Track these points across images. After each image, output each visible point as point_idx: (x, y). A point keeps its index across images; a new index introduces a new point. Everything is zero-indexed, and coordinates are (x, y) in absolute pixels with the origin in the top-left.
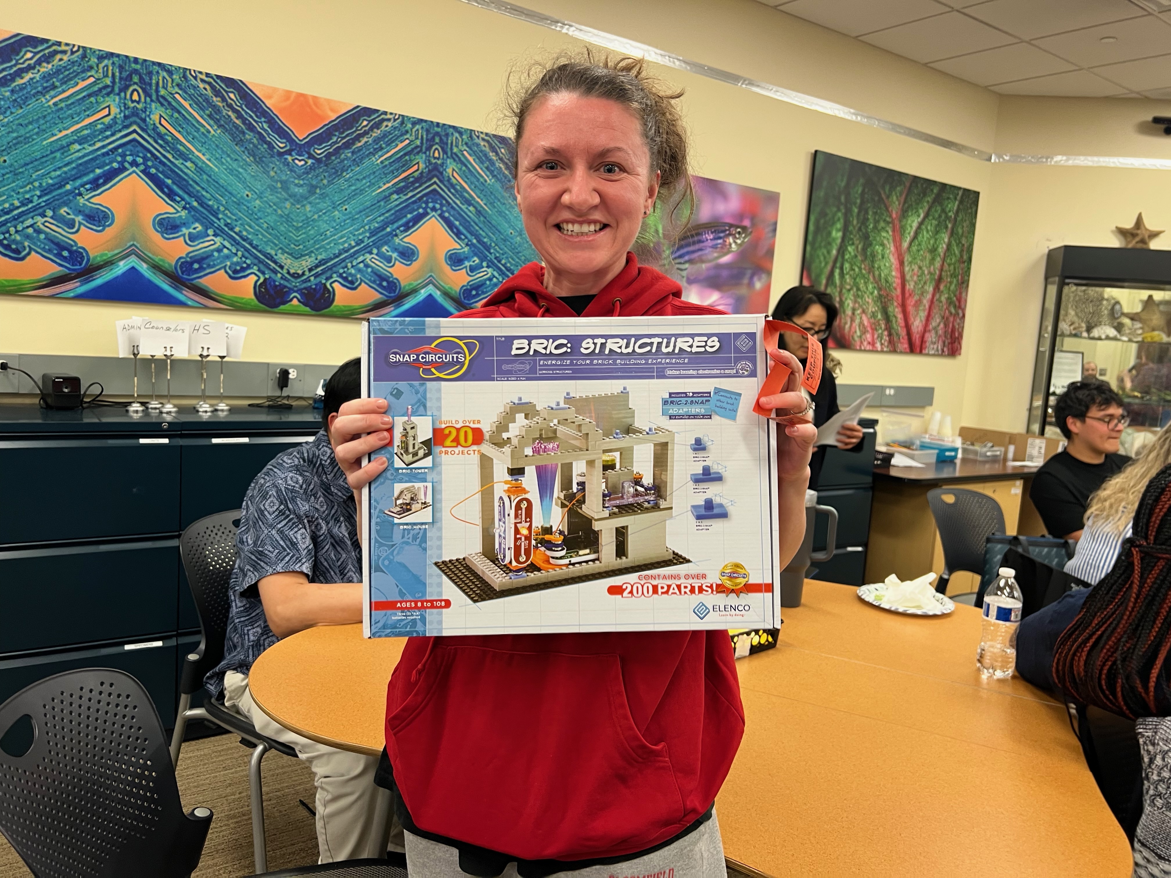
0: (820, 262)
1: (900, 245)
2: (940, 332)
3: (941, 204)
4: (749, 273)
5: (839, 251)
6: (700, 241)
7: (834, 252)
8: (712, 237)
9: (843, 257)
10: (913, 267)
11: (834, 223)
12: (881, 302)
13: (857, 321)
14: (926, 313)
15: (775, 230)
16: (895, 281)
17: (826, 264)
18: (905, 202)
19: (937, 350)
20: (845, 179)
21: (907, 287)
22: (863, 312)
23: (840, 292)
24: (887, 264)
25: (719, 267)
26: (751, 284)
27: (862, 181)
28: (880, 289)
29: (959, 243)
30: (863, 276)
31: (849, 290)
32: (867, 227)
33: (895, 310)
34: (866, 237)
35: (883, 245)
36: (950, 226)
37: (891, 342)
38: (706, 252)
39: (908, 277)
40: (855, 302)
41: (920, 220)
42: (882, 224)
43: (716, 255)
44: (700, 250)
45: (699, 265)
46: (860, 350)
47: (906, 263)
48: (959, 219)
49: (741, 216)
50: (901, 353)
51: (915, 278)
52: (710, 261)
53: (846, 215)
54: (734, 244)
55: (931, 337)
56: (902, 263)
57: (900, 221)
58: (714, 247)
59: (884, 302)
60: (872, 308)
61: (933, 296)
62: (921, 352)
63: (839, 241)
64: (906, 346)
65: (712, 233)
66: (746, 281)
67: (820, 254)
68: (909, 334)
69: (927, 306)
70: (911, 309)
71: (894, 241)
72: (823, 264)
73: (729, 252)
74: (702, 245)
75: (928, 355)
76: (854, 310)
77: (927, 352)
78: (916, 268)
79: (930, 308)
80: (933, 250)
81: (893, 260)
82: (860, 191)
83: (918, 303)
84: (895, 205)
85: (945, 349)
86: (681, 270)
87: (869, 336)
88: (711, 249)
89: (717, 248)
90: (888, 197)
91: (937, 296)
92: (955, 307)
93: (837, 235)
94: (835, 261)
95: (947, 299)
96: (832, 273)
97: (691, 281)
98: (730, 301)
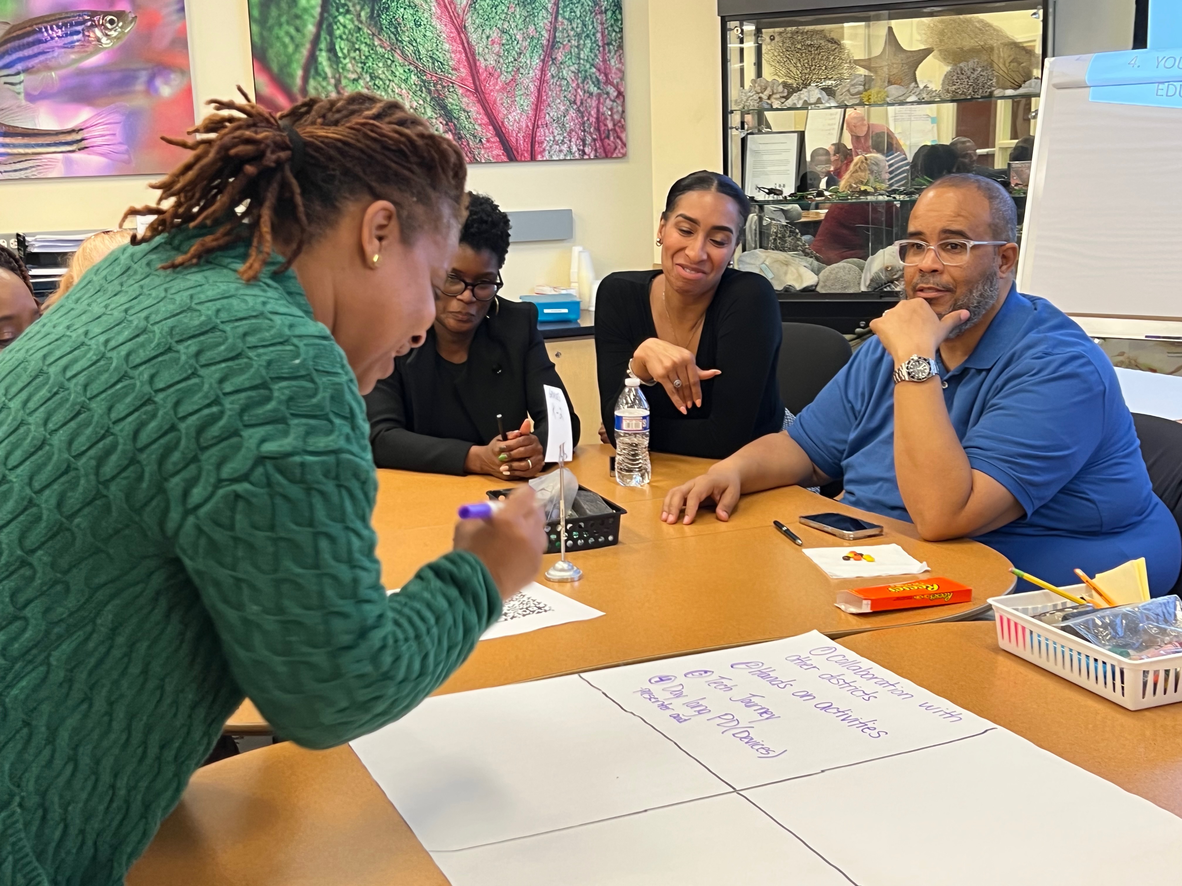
0: (285, 46)
2: (570, 125)
5: (319, 25)
6: (40, 42)
7: (311, 28)
8: (60, 33)
9: (331, 33)
10: (487, 31)
12: (429, 92)
14: (533, 99)
15: (183, 9)
16: (455, 57)
17: (297, 47)
19: (570, 151)
21: (482, 64)
23: (338, 85)
24: (428, 34)
25: (82, 73)
28: (420, 73)
30: (381, 57)
31: (356, 81)
33: (462, 101)
35: (414, 7)
38: (56, 54)
39: (479, 49)
43: (73, 56)
44: (43, 53)
45: (44, 74)
47: (471, 29)
50: (488, 162)
51: (496, 48)
52: (64, 67)
54: (107, 38)
55: (549, 134)
58: (70, 46)
59: (434, 90)
61: (543, 71)
62: (533, 158)
63: (316, 11)
64: (498, 151)
65: (59, 27)
66: (140, 86)
67: (282, 33)
68: (501, 133)
69: (532, 88)
70: (497, 96)
72: (291, 49)
73: (97, 50)
74: (42, 46)
75: (551, 161)
77: (547, 156)
78: (495, 34)
79: (539, 91)
81: (441, 26)
83: (512, 85)
85: (587, 150)
86: (12, 84)
88: (63, 50)
89: (73, 47)
91: (553, 70)
92: (597, 83)
93: (310, 2)
94: (316, 41)
95: (576, 73)
96: (312, 59)
97: (31, 98)
98: (116, 117)
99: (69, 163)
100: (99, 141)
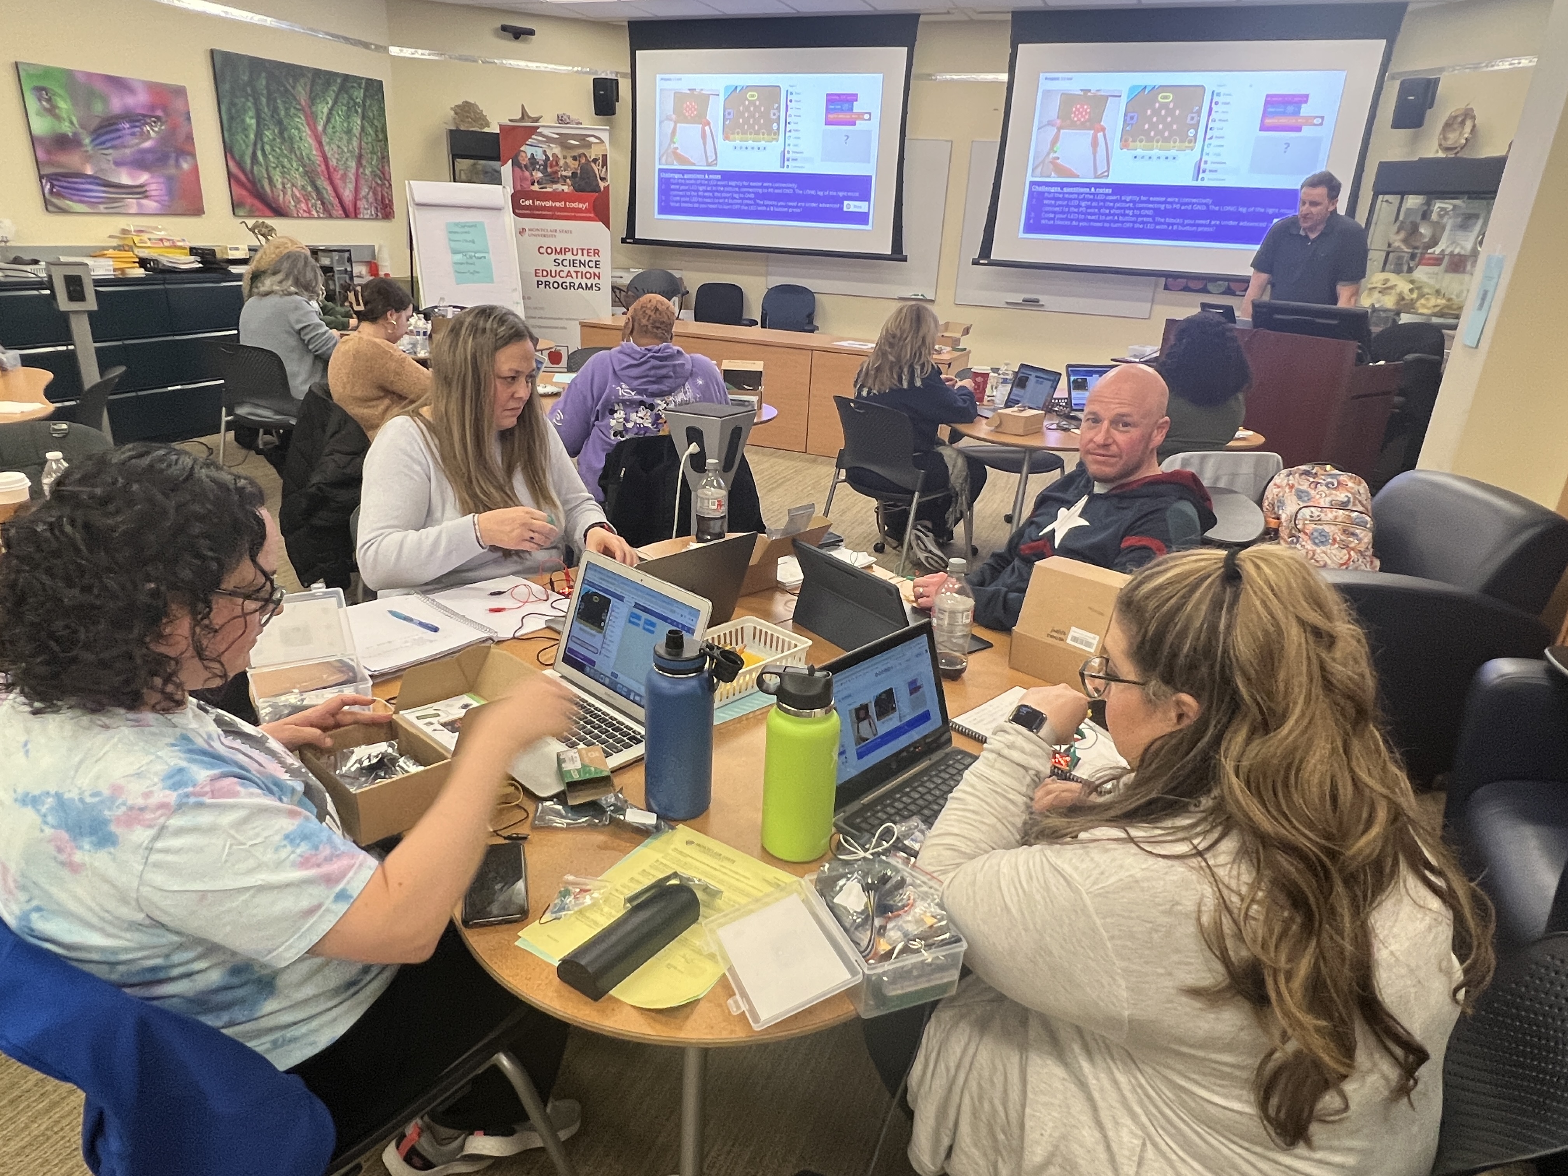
0: (241, 145)
1: (316, 128)
2: (371, 200)
3: (347, 92)
4: (173, 155)
5: (256, 136)
6: (118, 130)
7: (252, 136)
8: (128, 126)
9: (262, 140)
10: (332, 146)
11: (245, 111)
12: (309, 177)
13: (289, 192)
14: (354, 184)
15: (189, 119)
16: (318, 160)
17: (247, 146)
18: (311, 91)
19: (371, 214)
20: (247, 74)
21: (331, 163)
22: (293, 185)
23: (267, 170)
24: (306, 145)
25: (142, 151)
26: (178, 165)
27: (264, 75)
28: (304, 166)
29: (372, 125)
30: (286, 156)
31: (275, 168)
32: (278, 115)
33: (323, 183)
34: (280, 123)
35: (298, 129)
36: (360, 110)
37: (325, 210)
38: (126, 138)
39: (329, 155)
40: (284, 177)
41: (329, 106)
42: (293, 111)
43: (136, 141)
44: (120, 137)
46: (298, 217)
47: (324, 144)
48: (367, 104)
49: (153, 107)
50: (337, 218)
51: (336, 156)
52: (132, 146)
53: (255, 104)
54: (153, 132)
55: (362, 204)
56: (320, 143)
57: (310, 108)
58: (133, 134)
59: (310, 175)
60: (300, 182)
61: (357, 170)
62: (356, 217)
63: (254, 126)
64: (341, 212)
65: (127, 122)
66: (172, 162)
67: (239, 138)
68: (341, 202)
69: (353, 179)
70: (339, 183)
71: (308, 125)
72: (244, 147)
73: (148, 137)
74: (119, 134)
75: (364, 219)
76: (283, 184)
77: (362, 216)
78: (335, 148)
79: (356, 180)
80: (349, 132)
81: (311, 141)
82: (264, 82)
83: (344, 177)
84: (302, 93)
85: (379, 214)
86: (106, 155)
87: (303, 206)
88: (130, 137)
89: (135, 135)
90: (294, 88)
91: (361, 170)
92: (380, 179)
93: (251, 122)
94: (255, 144)
95: (372, 172)
96: (254, 154)
97: (118, 164)
98: (161, 180)
99: (140, 205)
100: (153, 193)
